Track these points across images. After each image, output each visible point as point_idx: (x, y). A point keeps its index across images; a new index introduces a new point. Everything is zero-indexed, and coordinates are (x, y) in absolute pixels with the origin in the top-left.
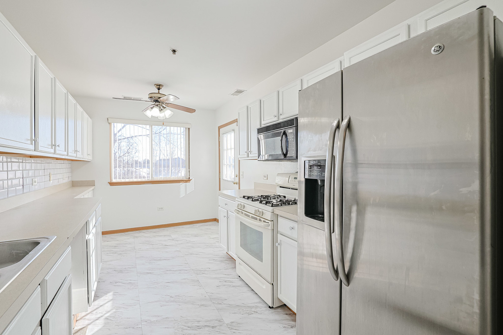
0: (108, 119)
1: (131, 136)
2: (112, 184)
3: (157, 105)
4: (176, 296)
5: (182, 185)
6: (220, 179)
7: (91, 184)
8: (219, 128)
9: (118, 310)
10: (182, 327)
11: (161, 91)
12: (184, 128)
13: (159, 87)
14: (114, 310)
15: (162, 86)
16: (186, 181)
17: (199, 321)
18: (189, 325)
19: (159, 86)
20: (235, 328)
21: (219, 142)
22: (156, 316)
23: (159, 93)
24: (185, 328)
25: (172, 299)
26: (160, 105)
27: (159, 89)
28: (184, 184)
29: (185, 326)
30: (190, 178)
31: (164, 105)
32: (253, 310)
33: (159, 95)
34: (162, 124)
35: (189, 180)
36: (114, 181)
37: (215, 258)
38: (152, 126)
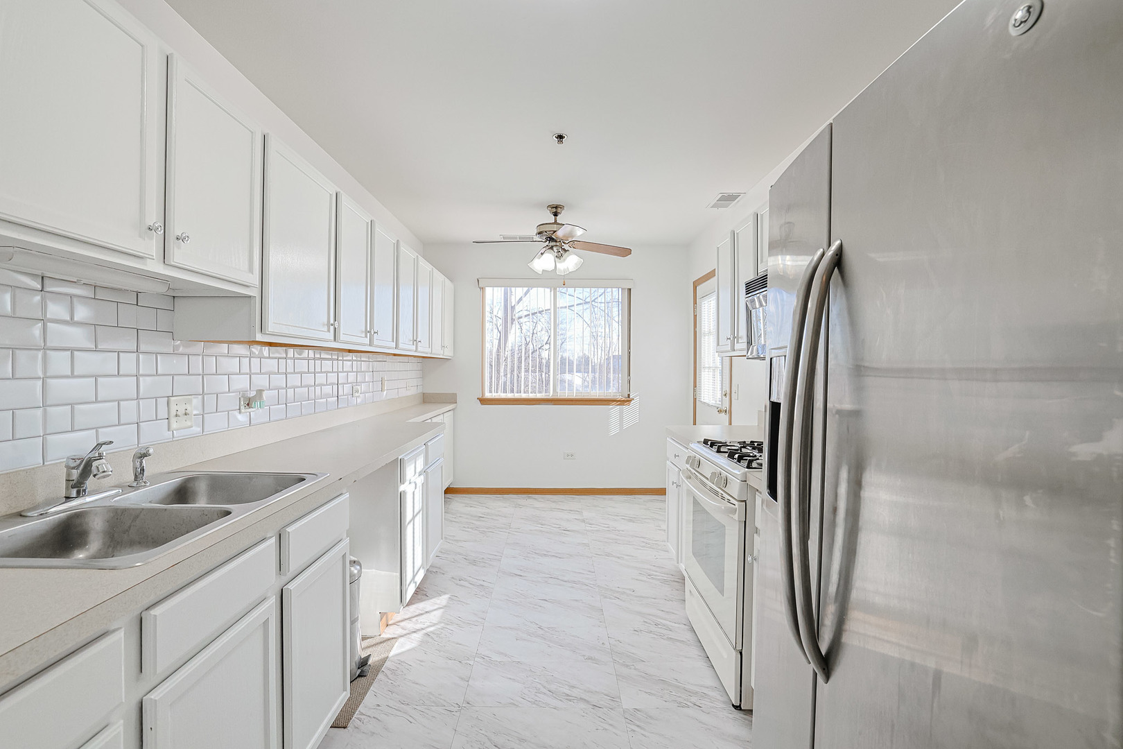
0: (478, 281)
1: (541, 310)
2: (483, 401)
3: (552, 248)
4: (548, 628)
5: (614, 410)
6: (695, 400)
7: (451, 399)
8: (696, 285)
9: (448, 627)
10: (539, 686)
11: (560, 219)
12: (620, 289)
13: (556, 210)
14: (442, 625)
15: (562, 207)
16: (622, 402)
17: (573, 687)
18: (553, 687)
19: (556, 208)
20: (638, 723)
21: (695, 316)
22: (502, 653)
23: (556, 223)
24: (545, 691)
25: (541, 632)
26: (557, 246)
27: (556, 214)
28: (618, 407)
29: (544, 687)
30: (631, 397)
31: (566, 247)
32: (693, 699)
33: (555, 227)
34: (563, 283)
35: (627, 400)
36: (488, 395)
37: (653, 571)
38: (555, 289)
